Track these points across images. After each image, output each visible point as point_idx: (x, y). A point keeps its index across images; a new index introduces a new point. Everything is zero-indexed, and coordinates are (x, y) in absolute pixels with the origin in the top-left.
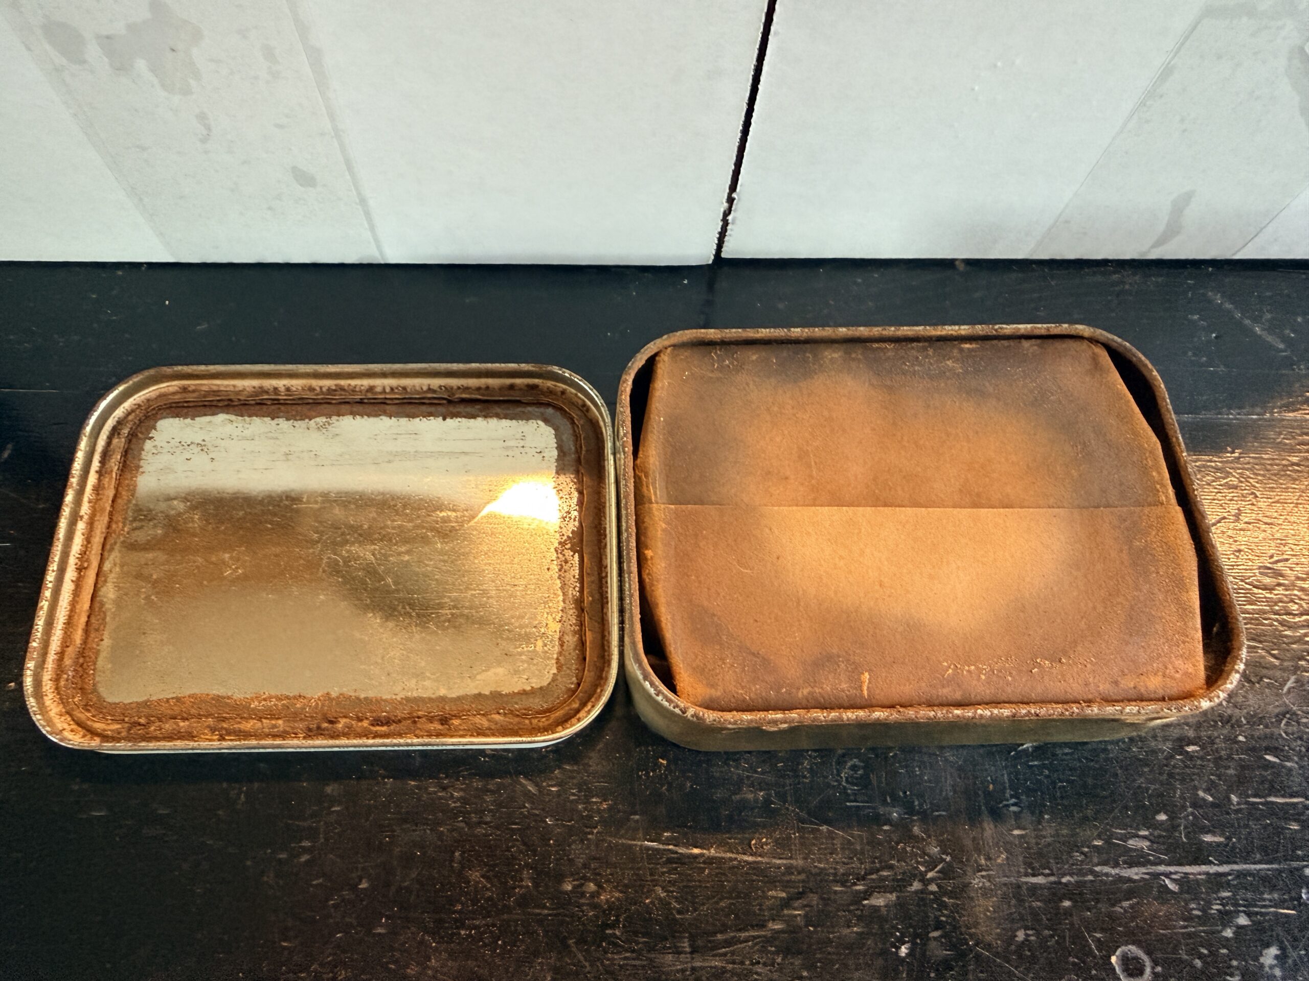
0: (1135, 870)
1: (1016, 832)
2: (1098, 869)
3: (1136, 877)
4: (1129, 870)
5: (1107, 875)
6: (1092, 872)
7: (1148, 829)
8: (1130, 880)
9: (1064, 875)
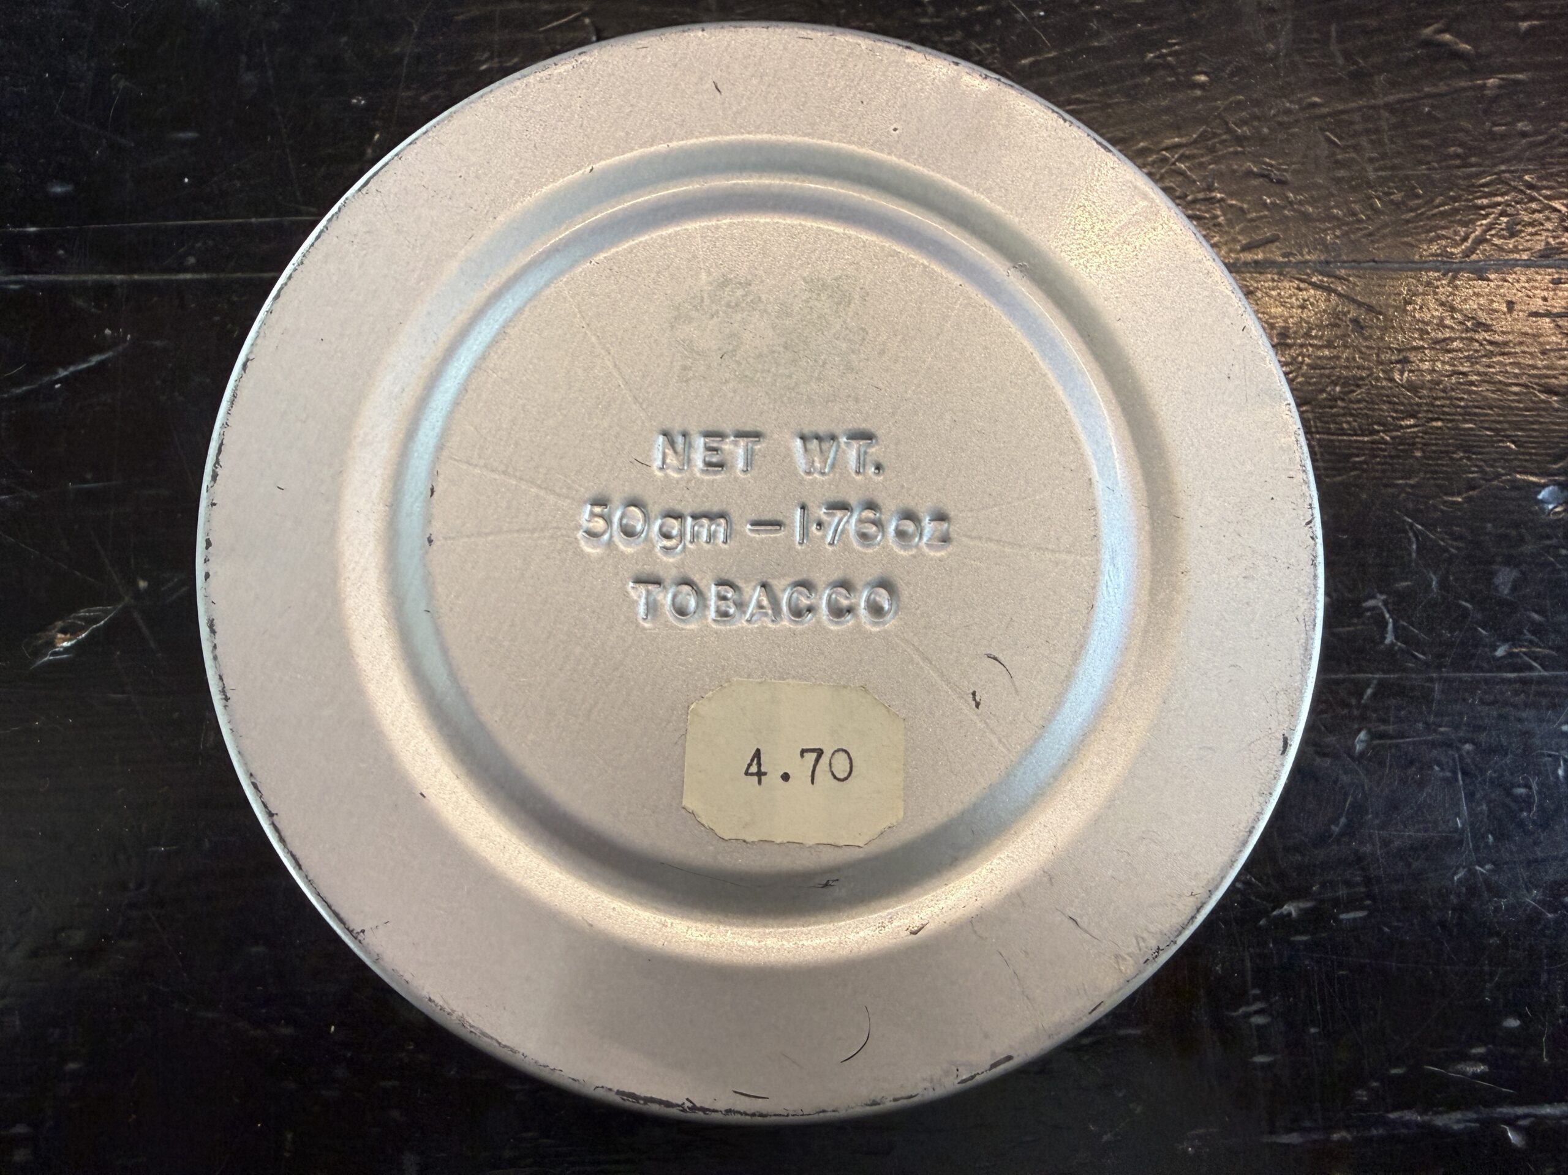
0: (1458, 1115)
1: (1260, 1059)
2: (1392, 1116)
3: (1456, 1127)
4: (1446, 1117)
5: (1406, 1124)
6: (1386, 1123)
7: (1485, 1046)
8: (1445, 1133)
9: (1336, 1128)
